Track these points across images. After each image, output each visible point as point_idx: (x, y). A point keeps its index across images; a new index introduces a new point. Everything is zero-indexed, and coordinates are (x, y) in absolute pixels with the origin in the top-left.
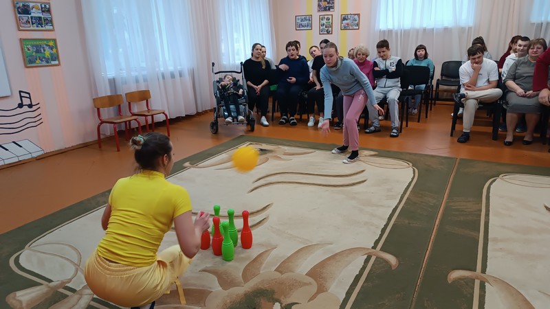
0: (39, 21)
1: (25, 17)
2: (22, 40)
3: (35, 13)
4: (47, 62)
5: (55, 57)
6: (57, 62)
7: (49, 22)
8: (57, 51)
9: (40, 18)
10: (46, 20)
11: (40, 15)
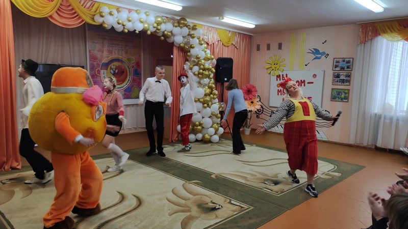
0: (343, 81)
1: (337, 79)
2: (333, 89)
3: (342, 77)
4: (342, 100)
5: (347, 98)
6: (347, 100)
7: (349, 81)
8: (349, 95)
9: (344, 79)
10: (346, 80)
11: (345, 78)
